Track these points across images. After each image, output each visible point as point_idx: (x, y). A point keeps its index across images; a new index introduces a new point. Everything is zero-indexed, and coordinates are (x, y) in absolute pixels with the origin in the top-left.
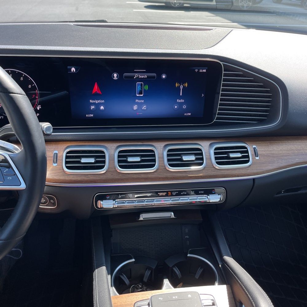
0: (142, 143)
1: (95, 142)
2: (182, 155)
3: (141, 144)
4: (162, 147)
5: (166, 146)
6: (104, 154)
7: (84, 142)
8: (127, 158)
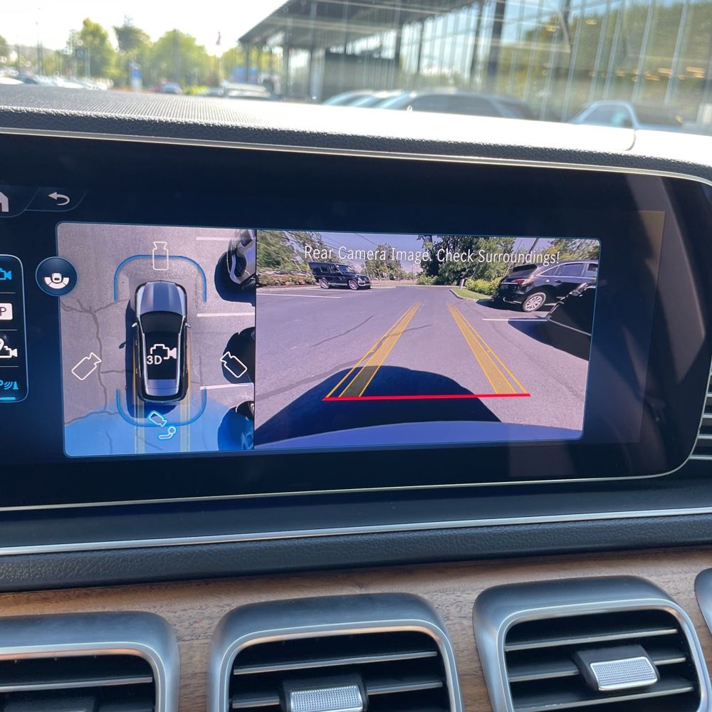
0: (361, 586)
1: (101, 594)
2: (583, 656)
3: (357, 591)
4: (469, 609)
5: (487, 599)
6: (148, 680)
7: (42, 594)
8: (284, 699)
